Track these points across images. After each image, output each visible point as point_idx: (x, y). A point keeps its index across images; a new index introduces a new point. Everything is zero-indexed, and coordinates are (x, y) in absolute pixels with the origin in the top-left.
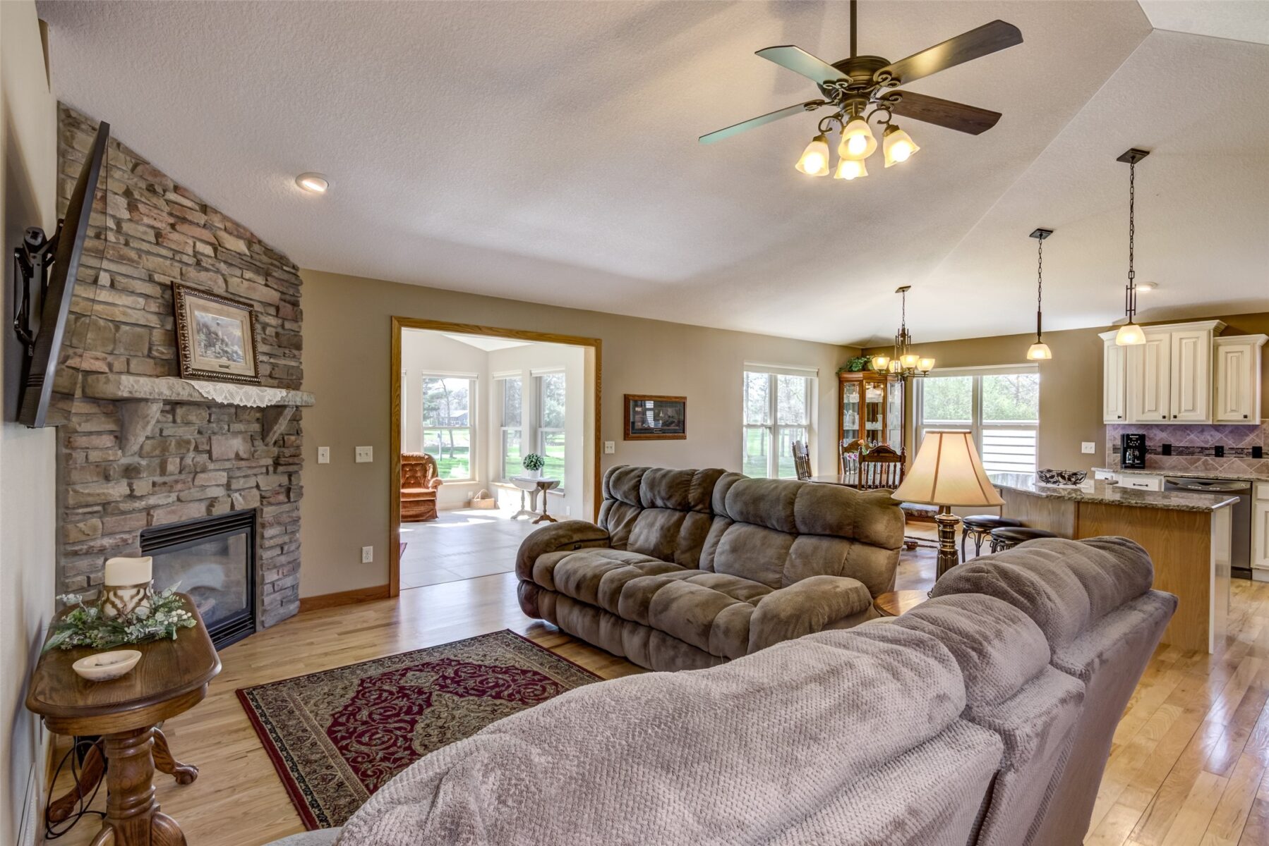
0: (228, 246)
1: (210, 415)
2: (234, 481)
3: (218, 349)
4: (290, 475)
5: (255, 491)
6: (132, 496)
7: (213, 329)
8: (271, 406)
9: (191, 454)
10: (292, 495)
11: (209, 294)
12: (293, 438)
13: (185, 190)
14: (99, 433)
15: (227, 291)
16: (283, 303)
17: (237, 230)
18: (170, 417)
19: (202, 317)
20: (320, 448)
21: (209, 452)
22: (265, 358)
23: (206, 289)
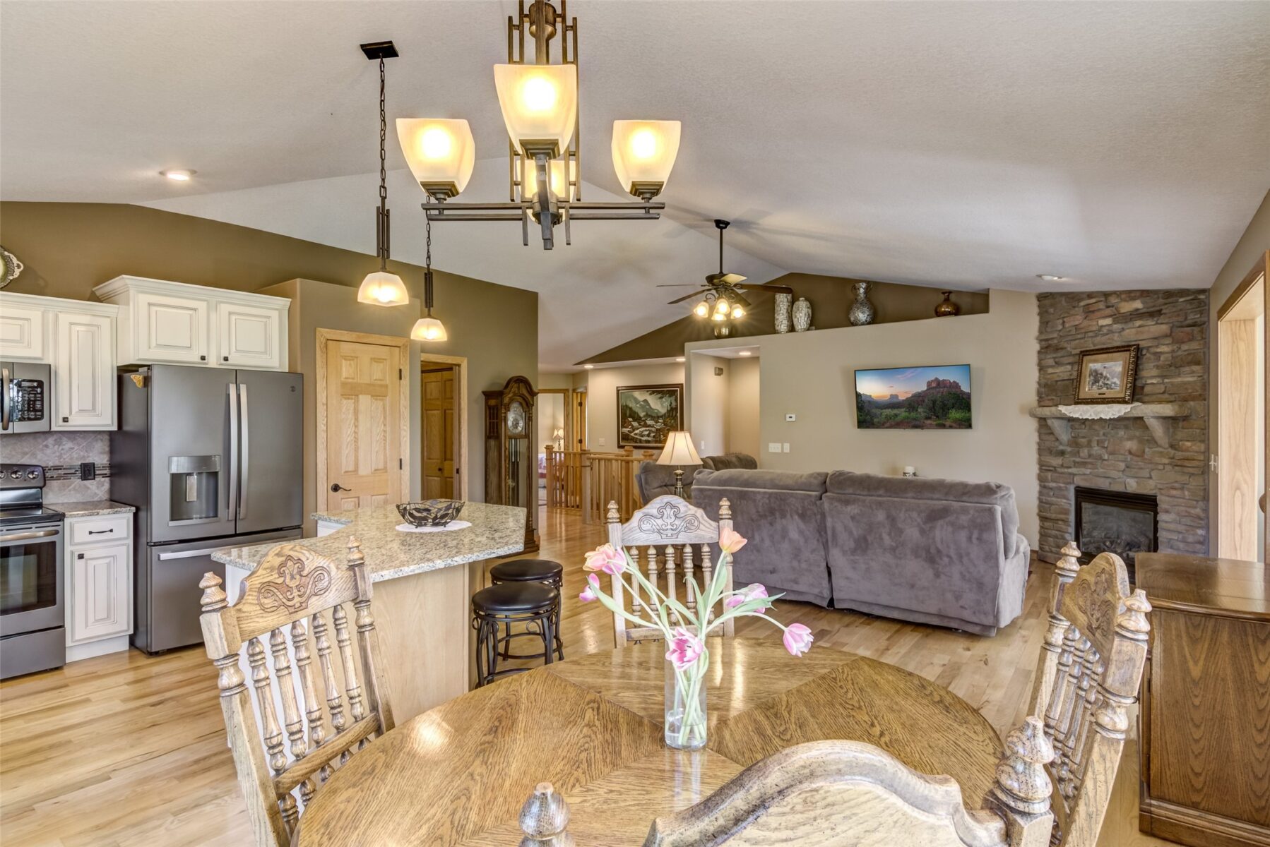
0: (1122, 311)
1: (1109, 425)
3: (1101, 383)
6: (1063, 466)
7: (1100, 372)
15: (1122, 342)
16: (1178, 330)
17: (1131, 295)
18: (1083, 426)
19: (1094, 366)
21: (1107, 448)
22: (1154, 381)
23: (1105, 347)
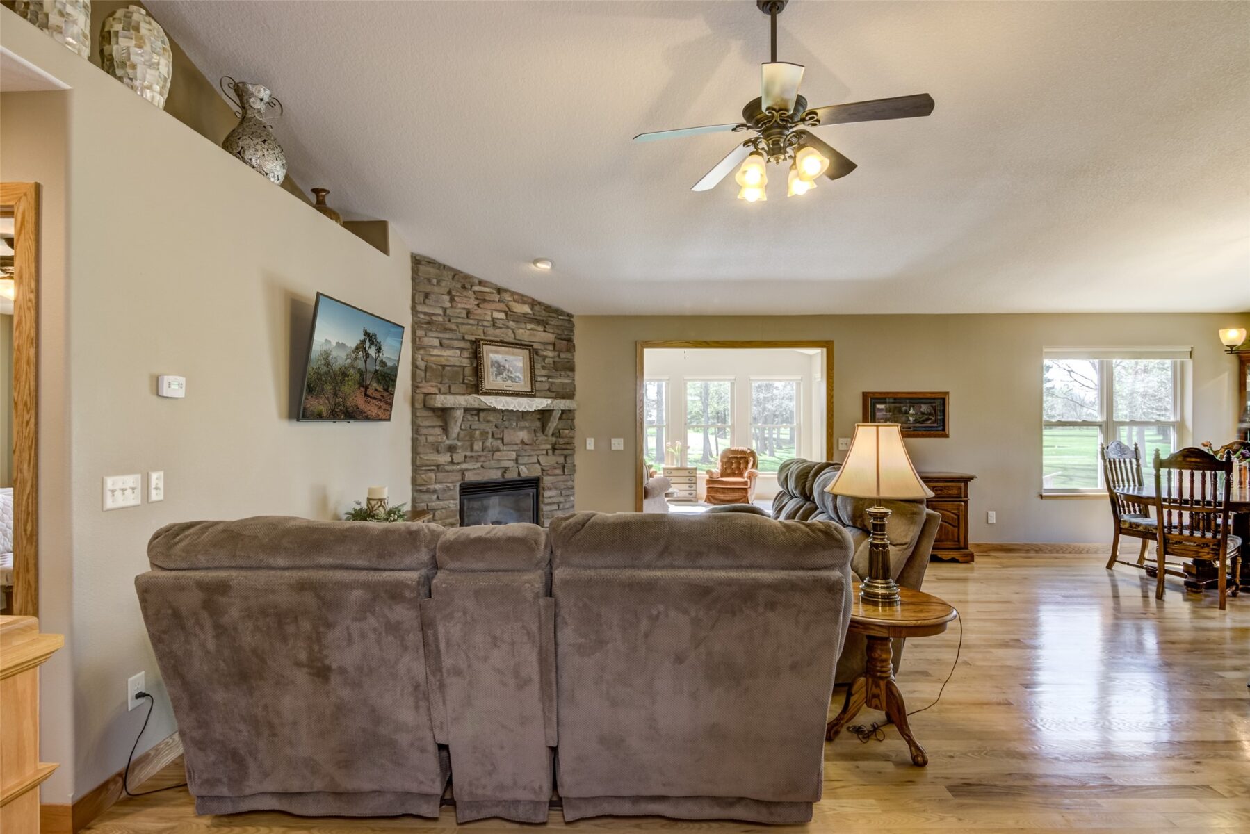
0: (515, 310)
1: (503, 416)
2: (520, 458)
3: (504, 374)
4: (565, 456)
5: (537, 465)
6: (452, 462)
7: (502, 364)
8: (538, 410)
9: (490, 440)
10: (566, 470)
11: (502, 343)
12: (567, 432)
13: (486, 282)
14: (434, 427)
15: (515, 339)
16: (558, 342)
17: (522, 299)
18: (476, 418)
19: (495, 357)
20: (588, 439)
21: (502, 439)
22: (543, 379)
23: (498, 339)
